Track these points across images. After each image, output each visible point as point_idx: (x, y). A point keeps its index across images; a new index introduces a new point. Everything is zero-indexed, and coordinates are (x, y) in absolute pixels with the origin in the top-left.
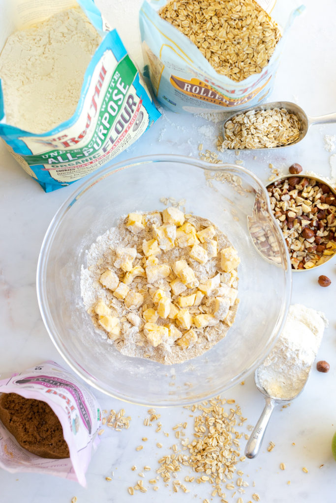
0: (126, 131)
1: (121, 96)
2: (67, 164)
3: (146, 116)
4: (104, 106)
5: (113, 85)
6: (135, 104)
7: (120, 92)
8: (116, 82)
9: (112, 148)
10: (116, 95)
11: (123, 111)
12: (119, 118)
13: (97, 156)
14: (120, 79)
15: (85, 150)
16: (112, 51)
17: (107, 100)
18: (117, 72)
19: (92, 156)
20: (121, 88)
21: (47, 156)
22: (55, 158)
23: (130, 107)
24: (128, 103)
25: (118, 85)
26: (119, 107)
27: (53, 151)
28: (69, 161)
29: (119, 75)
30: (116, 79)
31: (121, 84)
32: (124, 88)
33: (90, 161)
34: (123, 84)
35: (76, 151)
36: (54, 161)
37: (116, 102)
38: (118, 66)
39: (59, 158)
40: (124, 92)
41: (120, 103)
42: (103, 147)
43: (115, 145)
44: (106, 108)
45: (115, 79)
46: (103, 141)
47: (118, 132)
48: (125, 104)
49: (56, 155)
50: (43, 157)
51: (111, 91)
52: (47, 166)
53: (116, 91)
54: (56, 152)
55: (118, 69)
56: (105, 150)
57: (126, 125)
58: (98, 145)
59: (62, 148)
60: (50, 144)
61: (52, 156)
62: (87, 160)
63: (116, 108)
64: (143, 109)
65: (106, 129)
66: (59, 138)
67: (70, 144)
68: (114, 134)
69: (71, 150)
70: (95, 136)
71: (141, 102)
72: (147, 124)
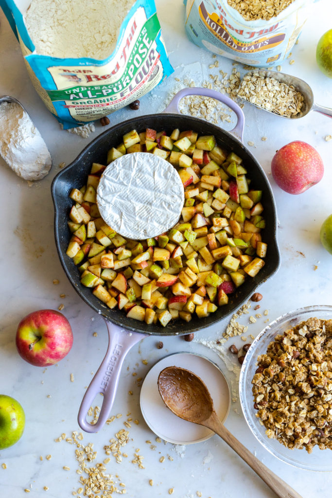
0: (143, 82)
1: (145, 50)
3: (161, 70)
4: (131, 58)
5: (140, 39)
6: (154, 58)
7: (145, 46)
8: (142, 37)
9: (129, 95)
10: (142, 49)
11: (145, 64)
12: (140, 70)
13: (114, 98)
14: (146, 34)
15: (105, 89)
16: (144, 9)
17: (134, 52)
18: (145, 28)
19: (109, 97)
20: (146, 42)
21: (70, 91)
22: (77, 94)
23: (151, 60)
24: (150, 56)
25: (144, 40)
26: (143, 59)
27: (75, 88)
28: (89, 98)
29: (146, 30)
30: (143, 34)
31: (146, 39)
32: (149, 43)
33: (107, 102)
34: (148, 39)
35: (96, 88)
36: (75, 96)
37: (141, 55)
38: (146, 22)
39: (81, 95)
40: (148, 46)
41: (144, 56)
42: (121, 92)
43: (132, 93)
44: (133, 61)
45: (142, 34)
46: (123, 87)
47: (137, 82)
48: (148, 58)
49: (78, 91)
50: (66, 92)
51: (138, 45)
52: (68, 103)
53: (142, 45)
54: (78, 89)
55: (145, 25)
56: (122, 95)
57: (145, 77)
58: (118, 88)
59: (84, 83)
60: (74, 76)
61: (74, 92)
63: (140, 60)
64: (159, 63)
65: (131, 79)
66: (84, 71)
67: (93, 79)
68: (133, 84)
69: (92, 87)
70: (119, 83)
71: (159, 56)
72: (161, 78)
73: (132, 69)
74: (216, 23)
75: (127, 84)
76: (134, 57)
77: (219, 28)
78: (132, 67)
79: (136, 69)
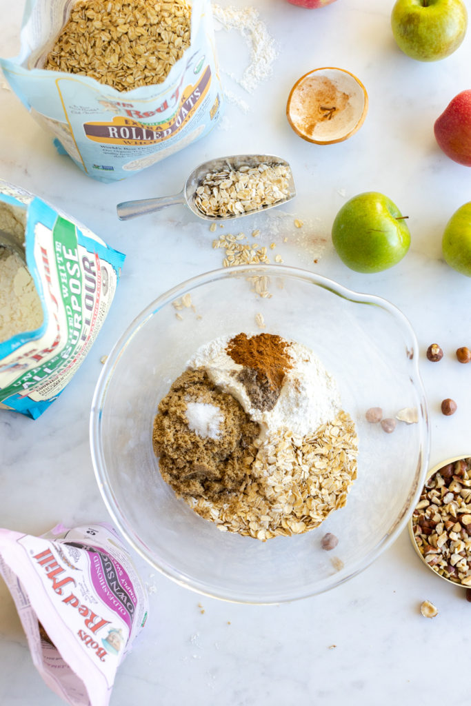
0: (98, 301)
1: (76, 266)
2: (47, 379)
3: (109, 268)
4: (65, 291)
5: (61, 259)
6: (92, 264)
7: (72, 262)
8: (62, 255)
9: (91, 330)
10: (71, 268)
11: (85, 282)
12: (85, 292)
13: (78, 350)
14: (64, 247)
15: (64, 354)
16: (41, 223)
17: (64, 280)
18: (57, 243)
19: (73, 354)
20: (70, 256)
21: (20, 383)
22: (31, 380)
23: (89, 271)
24: (85, 268)
25: (67, 256)
26: (80, 279)
27: (25, 375)
28: (49, 374)
29: (60, 244)
30: (60, 250)
31: (68, 253)
32: (74, 254)
33: (73, 360)
34: (70, 251)
35: (53, 361)
36: (30, 383)
37: (74, 277)
38: (54, 235)
39: (36, 378)
40: (75, 258)
41: (78, 275)
42: (81, 337)
43: (93, 325)
44: (69, 291)
45: (58, 252)
46: (79, 330)
47: (89, 308)
48: (84, 272)
49: (30, 376)
50: (15, 385)
51: (63, 268)
52: (23, 393)
53: (68, 265)
54: (29, 374)
55: (56, 238)
56: (84, 338)
57: (94, 295)
58: (75, 338)
59: (34, 364)
60: (16, 366)
61: (26, 380)
62: (69, 362)
63: (77, 283)
64: (103, 263)
65: (80, 314)
66: (26, 355)
67: (43, 355)
68: (87, 314)
69: (46, 363)
70: (71, 331)
71: (97, 256)
72: (115, 277)
73: (75, 302)
74: (126, 127)
75: (81, 323)
76: (67, 286)
77: (134, 129)
78: (73, 298)
79: (78, 296)
